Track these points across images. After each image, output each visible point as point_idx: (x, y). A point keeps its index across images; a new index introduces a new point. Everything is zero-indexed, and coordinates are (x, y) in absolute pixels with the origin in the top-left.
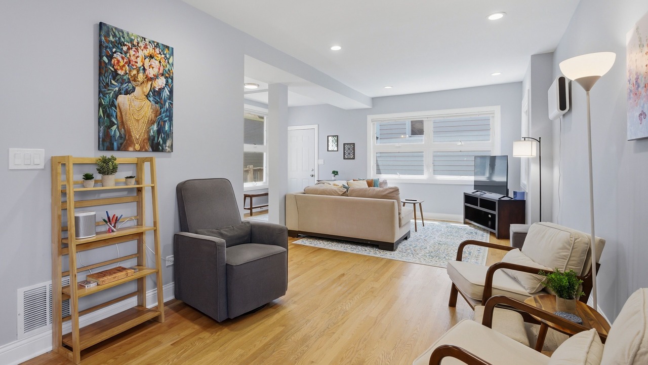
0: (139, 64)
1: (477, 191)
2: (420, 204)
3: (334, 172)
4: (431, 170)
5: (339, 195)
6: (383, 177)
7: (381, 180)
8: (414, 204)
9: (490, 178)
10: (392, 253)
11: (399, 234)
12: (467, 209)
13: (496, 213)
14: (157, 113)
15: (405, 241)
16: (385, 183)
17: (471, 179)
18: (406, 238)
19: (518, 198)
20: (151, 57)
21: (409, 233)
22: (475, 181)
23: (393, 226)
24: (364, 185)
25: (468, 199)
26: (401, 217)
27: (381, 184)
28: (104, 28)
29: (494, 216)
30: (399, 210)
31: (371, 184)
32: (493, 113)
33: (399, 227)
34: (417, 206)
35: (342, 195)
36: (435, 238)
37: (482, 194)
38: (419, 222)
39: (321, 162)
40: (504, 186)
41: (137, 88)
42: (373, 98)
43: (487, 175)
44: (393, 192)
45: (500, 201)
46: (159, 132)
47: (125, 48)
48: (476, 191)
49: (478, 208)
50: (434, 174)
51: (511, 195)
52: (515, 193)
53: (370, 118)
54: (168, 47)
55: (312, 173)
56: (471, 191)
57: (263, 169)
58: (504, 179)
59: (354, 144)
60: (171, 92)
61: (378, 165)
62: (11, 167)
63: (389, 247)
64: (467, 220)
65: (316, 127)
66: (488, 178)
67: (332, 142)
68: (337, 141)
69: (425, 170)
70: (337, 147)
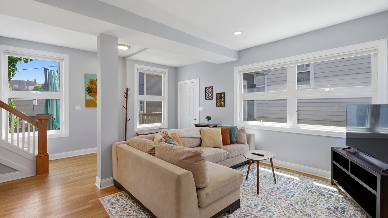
1: (350, 148)
4: (295, 118)
9: (371, 129)
13: (377, 194)
17: (342, 131)
22: (347, 133)
25: (336, 156)
32: (376, 50)
39: (201, 108)
42: (239, 51)
43: (368, 125)
48: (348, 147)
49: (349, 173)
50: (298, 123)
53: (236, 69)
55: (196, 117)
56: (341, 145)
57: (161, 114)
59: (224, 93)
65: (197, 80)
66: (369, 129)
67: (209, 92)
68: (212, 90)
69: (288, 119)
70: (212, 96)
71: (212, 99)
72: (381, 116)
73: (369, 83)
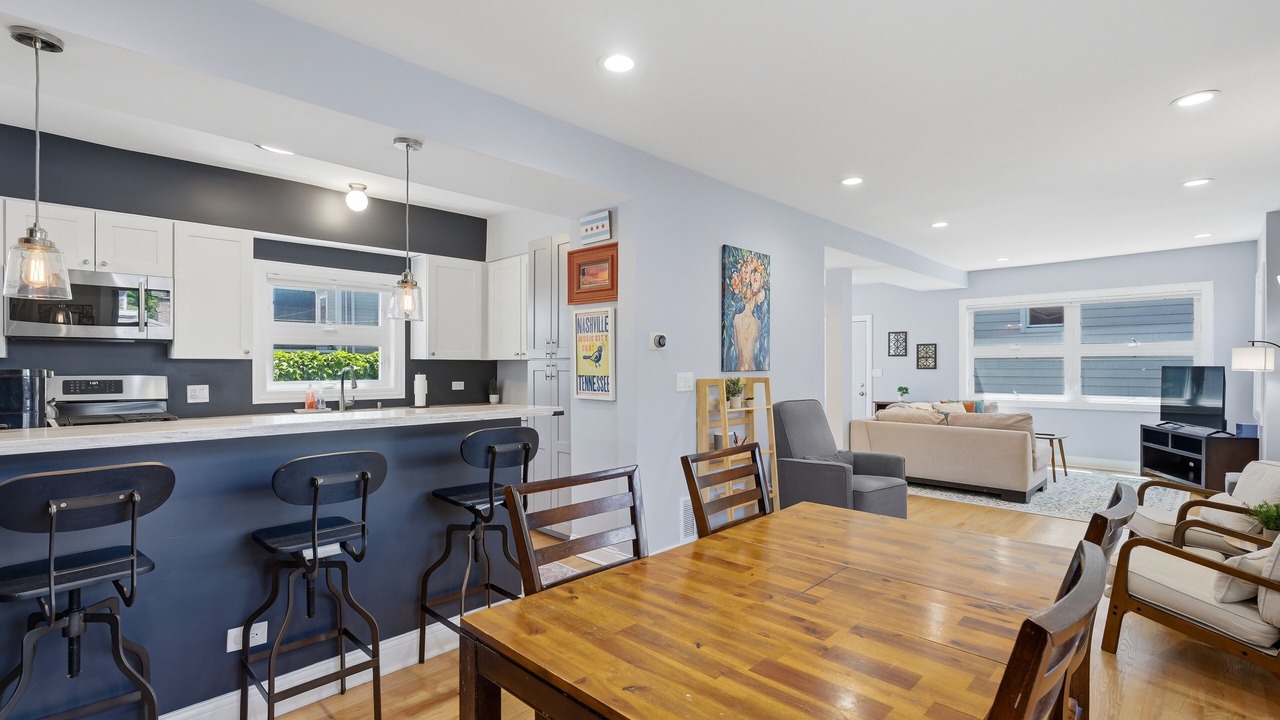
0: (748, 281)
1: (1167, 423)
2: (1060, 441)
3: (900, 389)
4: (1078, 387)
5: (934, 423)
6: (988, 398)
7: (987, 403)
8: (1051, 440)
9: (1193, 400)
10: (1025, 505)
11: (1033, 482)
12: (1146, 451)
13: (1202, 457)
14: (760, 330)
15: (1040, 493)
16: (994, 406)
17: (1155, 403)
18: (1041, 490)
19: (1245, 435)
20: (755, 270)
21: (1045, 482)
22: (1162, 406)
23: (1024, 468)
24: (960, 409)
25: (1148, 434)
26: (1036, 457)
27: (987, 409)
28: (727, 250)
29: (1198, 462)
30: (1033, 446)
31: (971, 407)
32: (1199, 294)
33: (1034, 470)
34: (1056, 442)
35: (939, 424)
36: (1090, 492)
37: (1177, 428)
38: (1059, 470)
39: (878, 373)
40: (1216, 415)
41: (747, 306)
42: (969, 272)
43: (1187, 395)
44: (1022, 420)
45: (1209, 438)
46: (760, 350)
47: (739, 266)
48: (1163, 422)
49: (1169, 449)
50: (1083, 394)
51: (1231, 429)
52: (1239, 427)
53: (964, 304)
54: (766, 256)
55: (863, 390)
56: (1154, 421)
58: (1218, 404)
59: (936, 345)
60: (769, 305)
61: (976, 377)
62: (679, 390)
63: (1020, 497)
64: (1147, 470)
65: (868, 318)
66: (1189, 401)
67: (899, 342)
68: (906, 341)
69: (1066, 387)
70: (906, 348)
71: (906, 355)
72: (1205, 382)
73: (1191, 338)
